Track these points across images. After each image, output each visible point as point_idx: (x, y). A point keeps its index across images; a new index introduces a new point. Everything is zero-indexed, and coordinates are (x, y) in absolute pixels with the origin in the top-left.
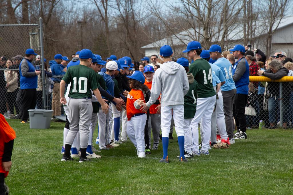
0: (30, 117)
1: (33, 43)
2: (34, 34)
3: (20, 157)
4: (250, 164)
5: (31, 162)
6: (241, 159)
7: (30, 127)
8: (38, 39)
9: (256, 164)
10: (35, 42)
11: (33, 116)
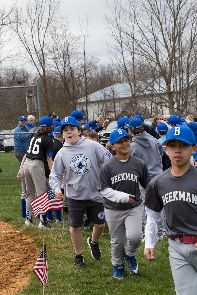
1: (30, 106)
2: (31, 96)
8: (36, 101)
10: (32, 104)
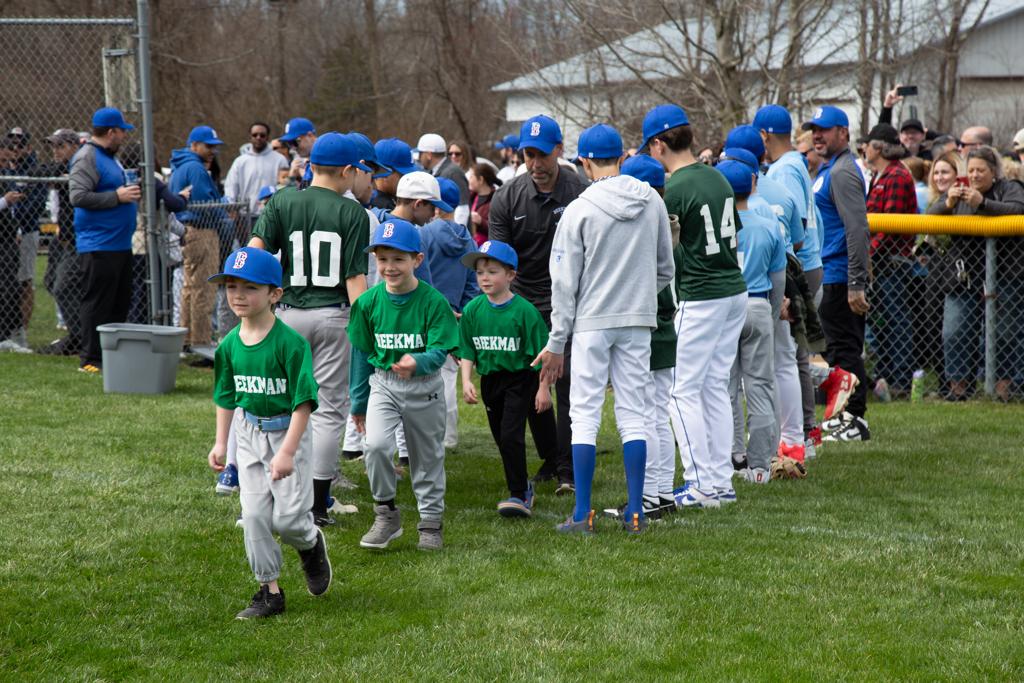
0: (105, 354)
1: (114, 88)
2: (120, 56)
3: (73, 507)
4: (881, 539)
5: (114, 525)
6: (847, 519)
7: (106, 388)
8: (133, 74)
9: (902, 540)
10: (123, 83)
11: (114, 348)
